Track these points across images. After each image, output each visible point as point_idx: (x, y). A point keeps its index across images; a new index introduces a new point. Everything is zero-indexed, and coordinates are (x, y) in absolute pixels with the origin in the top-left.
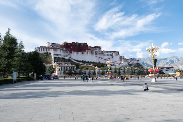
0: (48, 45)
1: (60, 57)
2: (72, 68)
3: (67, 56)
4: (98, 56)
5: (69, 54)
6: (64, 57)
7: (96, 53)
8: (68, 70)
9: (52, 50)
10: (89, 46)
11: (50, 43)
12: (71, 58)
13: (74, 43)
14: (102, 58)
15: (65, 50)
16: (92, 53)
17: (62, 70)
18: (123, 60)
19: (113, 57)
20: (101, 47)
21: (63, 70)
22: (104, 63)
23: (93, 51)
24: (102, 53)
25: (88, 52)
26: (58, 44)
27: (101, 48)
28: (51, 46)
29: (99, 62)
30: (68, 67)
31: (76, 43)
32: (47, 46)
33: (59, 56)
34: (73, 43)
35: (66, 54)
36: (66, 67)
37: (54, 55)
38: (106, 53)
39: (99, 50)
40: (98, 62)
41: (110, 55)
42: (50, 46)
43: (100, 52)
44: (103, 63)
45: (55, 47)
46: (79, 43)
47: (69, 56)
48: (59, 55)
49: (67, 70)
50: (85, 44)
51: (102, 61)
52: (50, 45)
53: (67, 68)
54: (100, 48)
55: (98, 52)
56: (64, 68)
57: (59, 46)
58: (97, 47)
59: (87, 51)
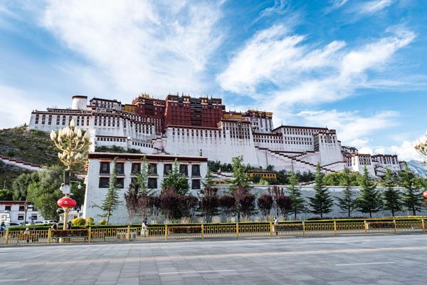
0: (78, 104)
1: (123, 145)
2: (184, 169)
3: (149, 144)
4: (263, 145)
5: (156, 137)
6: (137, 147)
7: (253, 134)
8: (160, 181)
9: (92, 120)
10: (227, 110)
11: (86, 97)
12: (163, 150)
13: (176, 97)
14: (277, 152)
15: (140, 123)
16: (240, 134)
17: (119, 182)
18: (355, 160)
19: (317, 148)
20: (271, 114)
21: (127, 182)
22: (288, 170)
23: (244, 126)
24: (277, 134)
25: (228, 132)
26: (115, 101)
27: (271, 118)
28: (90, 109)
29: (270, 168)
30: (160, 167)
31: (183, 97)
32: (74, 107)
33: (118, 144)
34: (170, 97)
35: (143, 136)
36: (144, 166)
37: (99, 137)
38: (292, 136)
39: (264, 123)
40: (264, 167)
41: (307, 142)
42: (84, 108)
43: (269, 132)
44: (282, 172)
45: (103, 111)
46: (192, 97)
47: (157, 144)
48: (118, 138)
49: (153, 183)
50: (214, 100)
51: (280, 164)
52: (85, 106)
53: (153, 168)
54: (266, 116)
55: (260, 132)
56: (136, 168)
57: (120, 109)
58: (257, 112)
59: (221, 125)
